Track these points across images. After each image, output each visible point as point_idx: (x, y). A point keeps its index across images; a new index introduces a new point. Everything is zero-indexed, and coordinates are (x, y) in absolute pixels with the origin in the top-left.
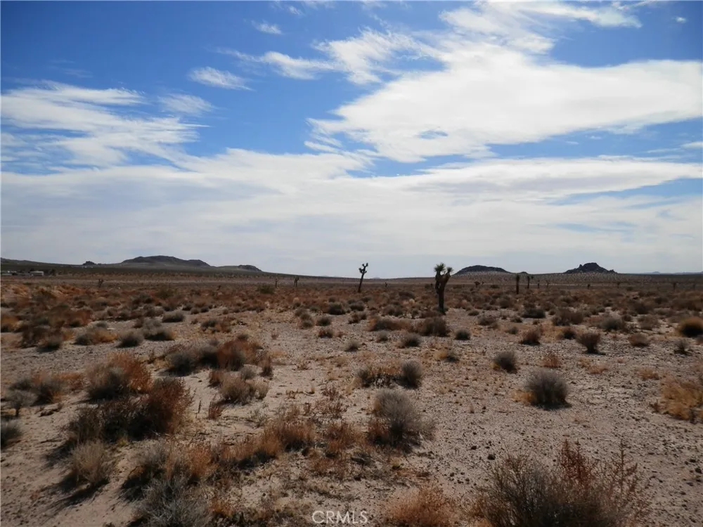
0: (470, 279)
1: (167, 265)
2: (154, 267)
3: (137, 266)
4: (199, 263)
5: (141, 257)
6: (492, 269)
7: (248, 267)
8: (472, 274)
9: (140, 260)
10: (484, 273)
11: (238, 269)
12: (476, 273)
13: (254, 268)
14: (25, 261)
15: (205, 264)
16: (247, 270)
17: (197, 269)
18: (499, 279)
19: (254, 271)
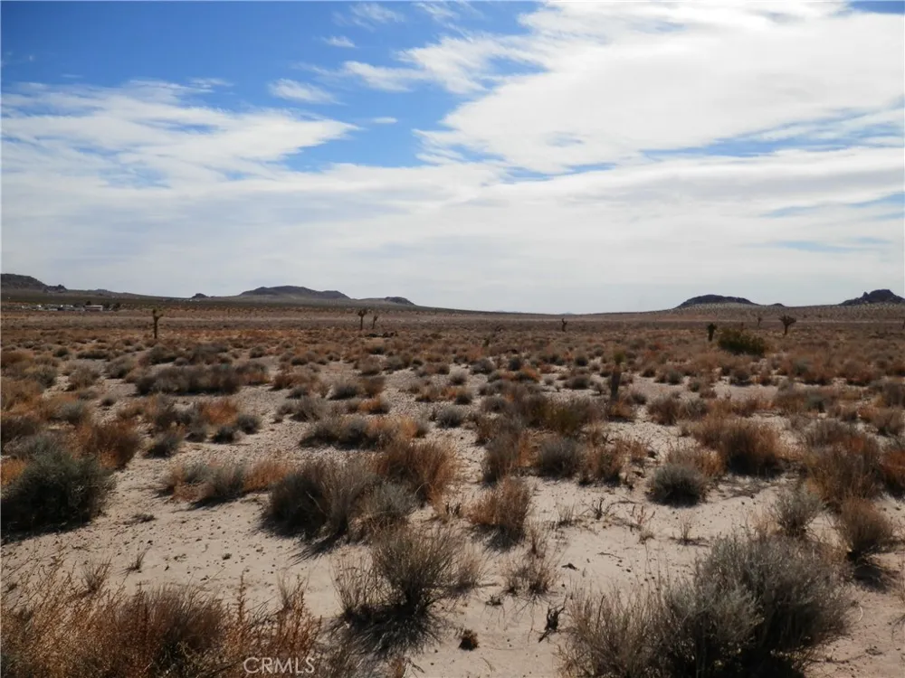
0: (700, 314)
1: (294, 298)
2: (277, 300)
3: (257, 298)
4: (336, 295)
5: (262, 288)
6: (731, 299)
7: (397, 300)
8: (701, 306)
9: (262, 291)
10: (719, 306)
11: (384, 303)
12: (708, 306)
13: (404, 301)
14: (126, 294)
15: (344, 296)
16: (395, 304)
17: (333, 302)
18: (743, 313)
19: (404, 305)
